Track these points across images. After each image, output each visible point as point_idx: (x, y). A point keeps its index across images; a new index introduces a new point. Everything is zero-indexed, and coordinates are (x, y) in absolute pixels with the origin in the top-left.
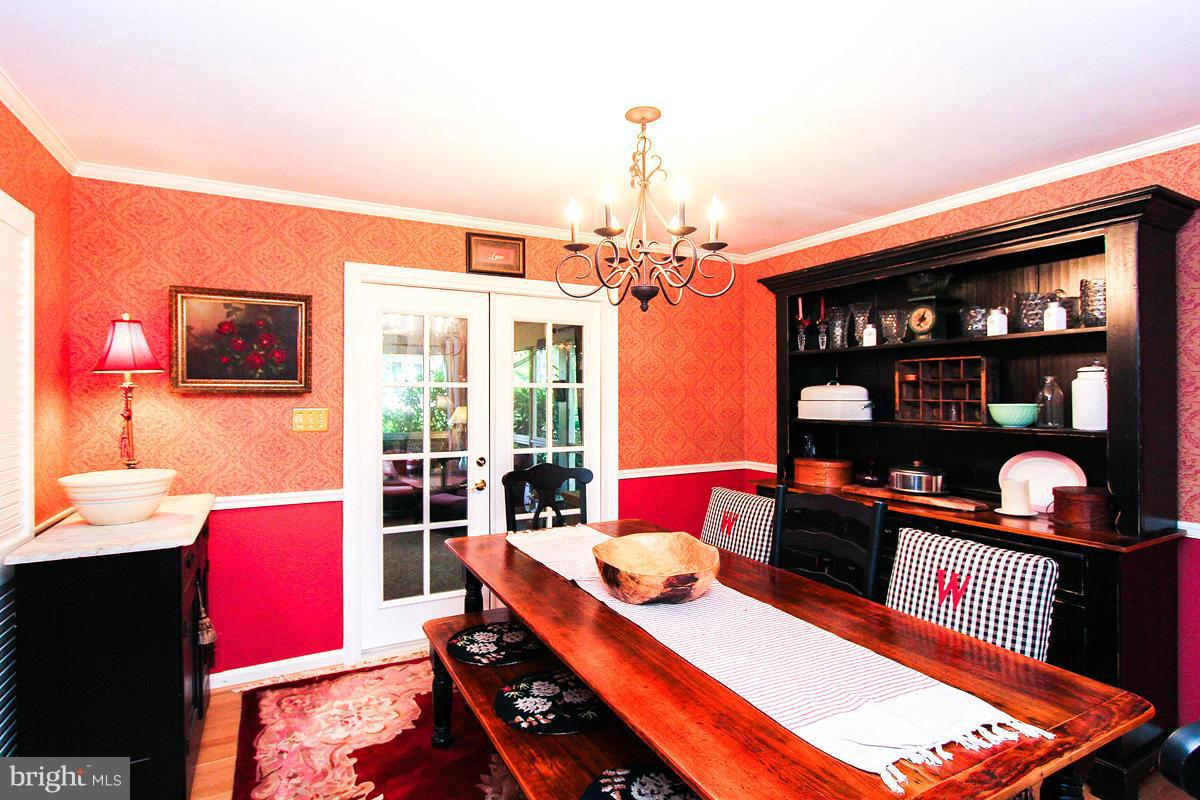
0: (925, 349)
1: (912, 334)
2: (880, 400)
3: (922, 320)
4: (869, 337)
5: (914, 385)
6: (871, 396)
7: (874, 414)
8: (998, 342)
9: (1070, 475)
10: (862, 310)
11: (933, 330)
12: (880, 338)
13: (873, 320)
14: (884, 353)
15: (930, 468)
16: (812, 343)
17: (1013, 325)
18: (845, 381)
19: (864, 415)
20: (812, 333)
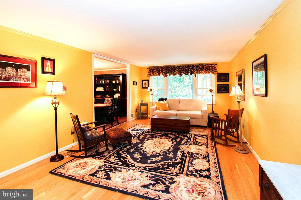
0: (108, 84)
1: (107, 82)
2: (105, 89)
3: (108, 81)
4: (104, 83)
5: (108, 87)
6: (104, 88)
7: (104, 90)
8: (114, 84)
9: (119, 95)
10: (103, 79)
11: (109, 82)
12: (105, 83)
13: (104, 81)
14: (105, 84)
15: (109, 95)
16: (98, 83)
17: (115, 82)
18: (101, 87)
19: (103, 90)
20: (98, 81)
